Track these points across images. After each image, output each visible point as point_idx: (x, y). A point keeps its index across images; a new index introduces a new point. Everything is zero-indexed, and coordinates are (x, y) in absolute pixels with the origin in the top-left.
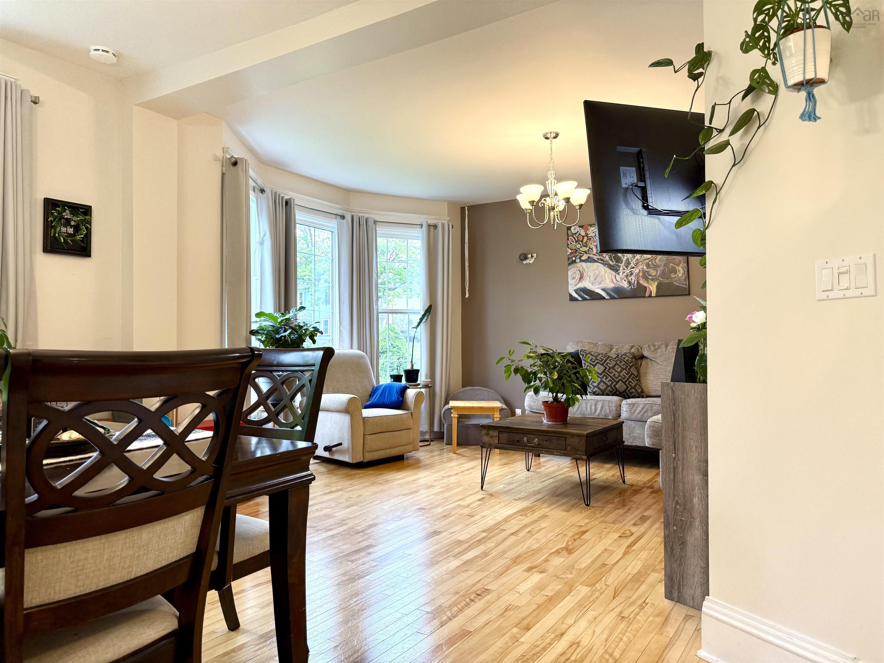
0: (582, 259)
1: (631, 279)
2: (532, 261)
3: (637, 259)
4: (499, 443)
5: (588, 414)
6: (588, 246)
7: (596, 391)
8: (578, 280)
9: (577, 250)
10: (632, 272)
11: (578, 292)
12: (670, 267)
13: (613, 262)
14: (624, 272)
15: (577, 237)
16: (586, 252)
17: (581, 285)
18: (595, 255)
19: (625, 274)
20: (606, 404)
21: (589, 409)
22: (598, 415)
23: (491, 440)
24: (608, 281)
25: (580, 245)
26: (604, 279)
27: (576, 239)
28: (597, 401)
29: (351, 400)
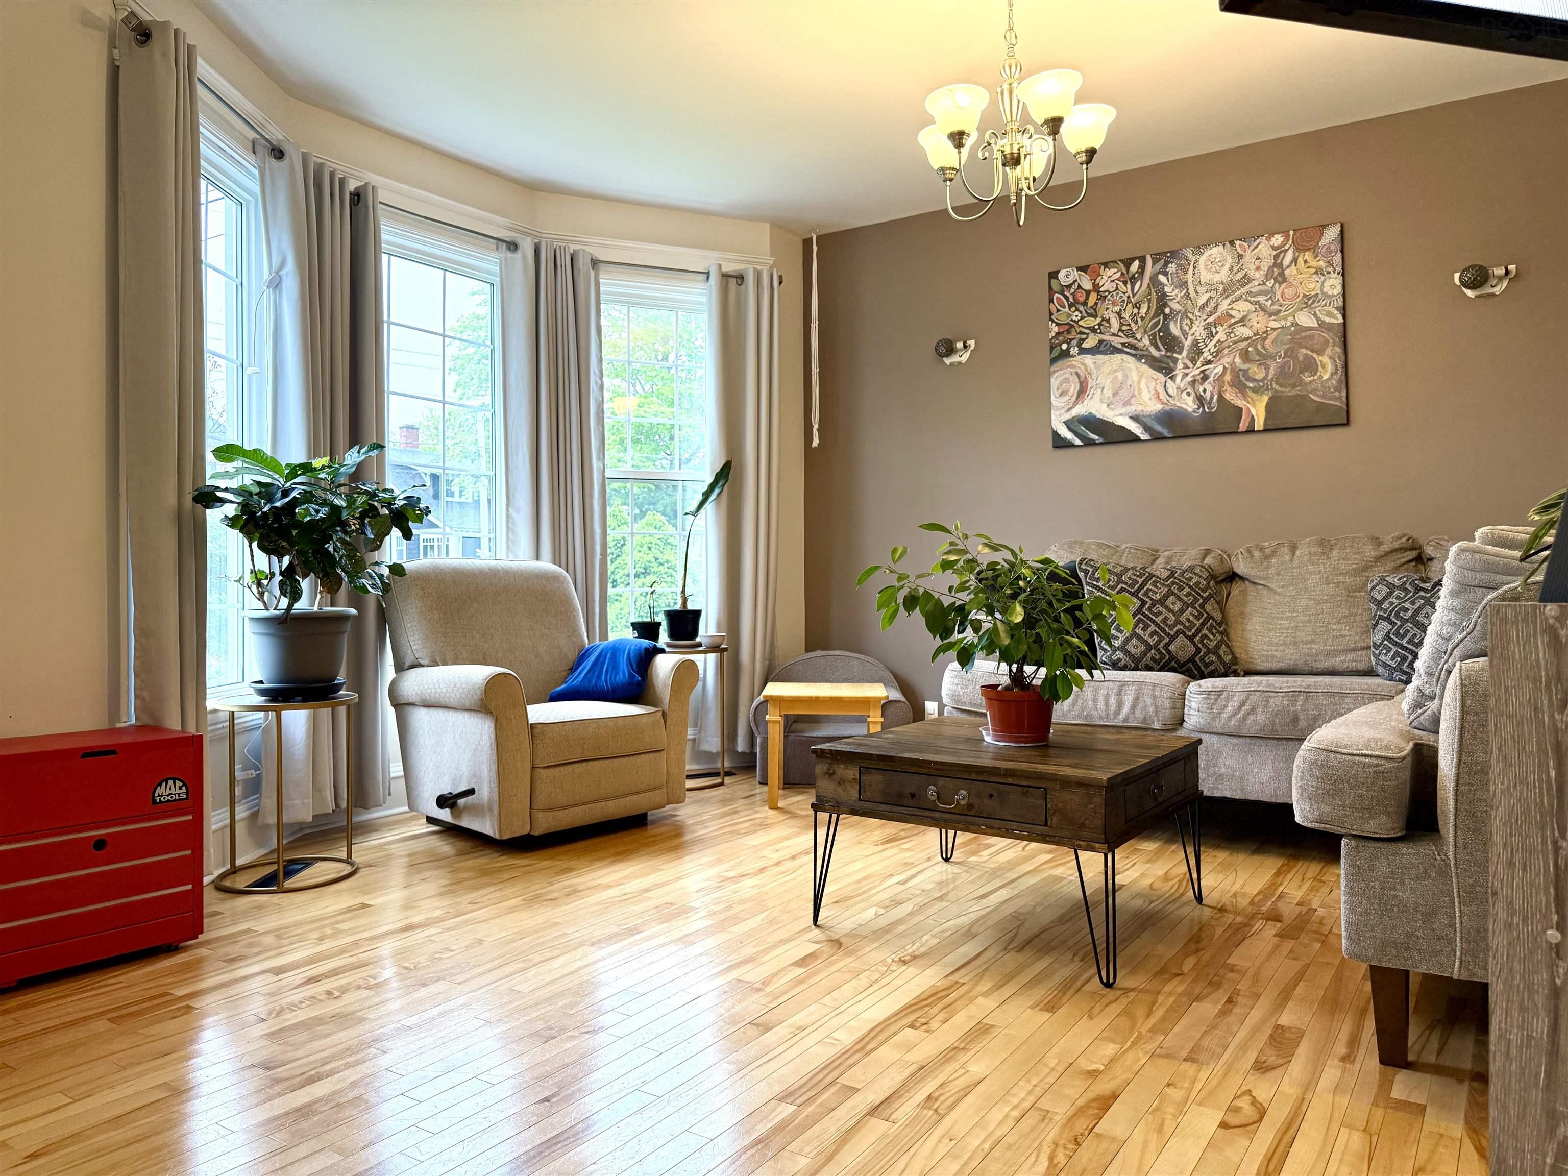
0: (1084, 345)
1: (1205, 391)
2: (965, 357)
3: (1219, 341)
4: (860, 799)
5: (1101, 718)
6: (1099, 315)
7: (1119, 660)
8: (1075, 397)
9: (1072, 326)
10: (1206, 373)
11: (1072, 427)
12: (1301, 359)
13: (1160, 350)
14: (1187, 375)
15: (1073, 294)
16: (1093, 330)
17: (1080, 410)
18: (1117, 336)
19: (1189, 379)
20: (1147, 691)
21: (1101, 705)
22: (1126, 720)
23: (839, 790)
24: (1146, 395)
25: (1081, 312)
26: (1136, 393)
27: (1071, 300)
28: (1123, 684)
29: (493, 682)
